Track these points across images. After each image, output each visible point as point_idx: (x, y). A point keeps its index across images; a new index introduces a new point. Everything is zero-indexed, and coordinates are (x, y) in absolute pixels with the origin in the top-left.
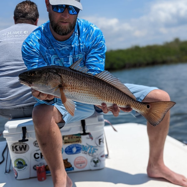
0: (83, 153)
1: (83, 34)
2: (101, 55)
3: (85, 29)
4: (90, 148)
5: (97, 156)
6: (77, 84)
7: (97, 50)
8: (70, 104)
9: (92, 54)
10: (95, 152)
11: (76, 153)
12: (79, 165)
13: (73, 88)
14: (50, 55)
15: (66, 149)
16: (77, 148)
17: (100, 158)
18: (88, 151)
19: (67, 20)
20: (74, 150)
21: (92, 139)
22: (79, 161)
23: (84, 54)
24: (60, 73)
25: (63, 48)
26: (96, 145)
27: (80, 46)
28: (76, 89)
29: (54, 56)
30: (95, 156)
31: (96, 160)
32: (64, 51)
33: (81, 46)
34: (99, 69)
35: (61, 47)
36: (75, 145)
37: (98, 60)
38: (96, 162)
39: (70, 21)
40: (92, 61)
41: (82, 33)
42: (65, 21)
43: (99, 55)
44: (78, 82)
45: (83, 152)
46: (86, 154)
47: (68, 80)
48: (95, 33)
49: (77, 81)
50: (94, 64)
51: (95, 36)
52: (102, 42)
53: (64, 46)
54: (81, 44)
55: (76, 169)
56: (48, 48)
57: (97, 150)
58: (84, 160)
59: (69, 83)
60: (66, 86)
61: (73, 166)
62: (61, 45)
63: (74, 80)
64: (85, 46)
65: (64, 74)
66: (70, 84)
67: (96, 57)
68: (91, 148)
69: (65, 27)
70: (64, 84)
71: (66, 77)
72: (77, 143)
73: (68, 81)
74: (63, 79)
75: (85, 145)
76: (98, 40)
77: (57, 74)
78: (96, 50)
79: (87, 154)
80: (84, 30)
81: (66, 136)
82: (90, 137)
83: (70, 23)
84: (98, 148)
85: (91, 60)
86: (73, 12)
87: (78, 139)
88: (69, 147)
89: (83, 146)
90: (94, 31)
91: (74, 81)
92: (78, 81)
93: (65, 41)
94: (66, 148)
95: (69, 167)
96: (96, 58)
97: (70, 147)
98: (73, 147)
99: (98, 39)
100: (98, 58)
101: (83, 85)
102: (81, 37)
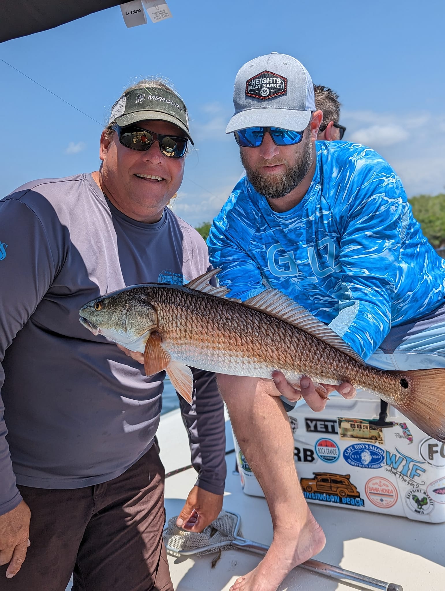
0: (387, 470)
1: (331, 184)
2: (374, 233)
3: (338, 169)
4: (404, 462)
5: (423, 488)
6: (194, 326)
7: (363, 223)
8: (183, 375)
9: (350, 234)
10: (419, 476)
11: (368, 466)
12: (377, 498)
13: (185, 337)
14: (264, 247)
15: (345, 451)
16: (372, 453)
17: (433, 495)
18: (400, 469)
19: (276, 162)
20: (366, 457)
21: (411, 440)
22: (376, 486)
23: (334, 237)
24: (155, 301)
25: (290, 226)
26: (421, 459)
27: (321, 217)
28: (191, 338)
29: (275, 248)
30: (418, 484)
31: (420, 496)
32: (293, 233)
33: (324, 218)
34: (367, 273)
35: (286, 225)
36: (369, 445)
37: (365, 247)
38: (421, 503)
39: (285, 162)
40: (349, 254)
41: (329, 183)
42: (271, 164)
43: (366, 233)
44: (198, 321)
45: (389, 468)
46: (395, 474)
47: (172, 316)
48: (356, 179)
49: (194, 318)
50: (352, 261)
51: (355, 186)
52: (375, 199)
53: (292, 223)
54: (325, 212)
55: (369, 506)
56: (258, 231)
57: (424, 471)
58: (390, 488)
59: (174, 325)
60: (168, 333)
61: (363, 496)
62: (283, 221)
63: (186, 317)
64: (332, 217)
65: (164, 302)
66: (177, 326)
67: (359, 240)
68: (408, 463)
69: (274, 178)
70: (163, 327)
71: (169, 310)
72: (372, 442)
73: (171, 319)
74: (160, 315)
75: (393, 451)
76: (366, 195)
77: (149, 303)
78: (359, 223)
79: (398, 476)
80: (334, 175)
81: (348, 421)
82: (405, 433)
83: (287, 167)
84: (425, 466)
85: (348, 250)
86: (293, 139)
87: (374, 433)
88: (353, 446)
89: (388, 452)
90: (356, 173)
91: (187, 319)
92: (196, 318)
93: (292, 211)
94: (347, 449)
95: (355, 497)
96: (359, 244)
97: (356, 447)
98: (363, 450)
99: (363, 193)
100: (365, 242)
101: (209, 327)
102: (326, 195)
